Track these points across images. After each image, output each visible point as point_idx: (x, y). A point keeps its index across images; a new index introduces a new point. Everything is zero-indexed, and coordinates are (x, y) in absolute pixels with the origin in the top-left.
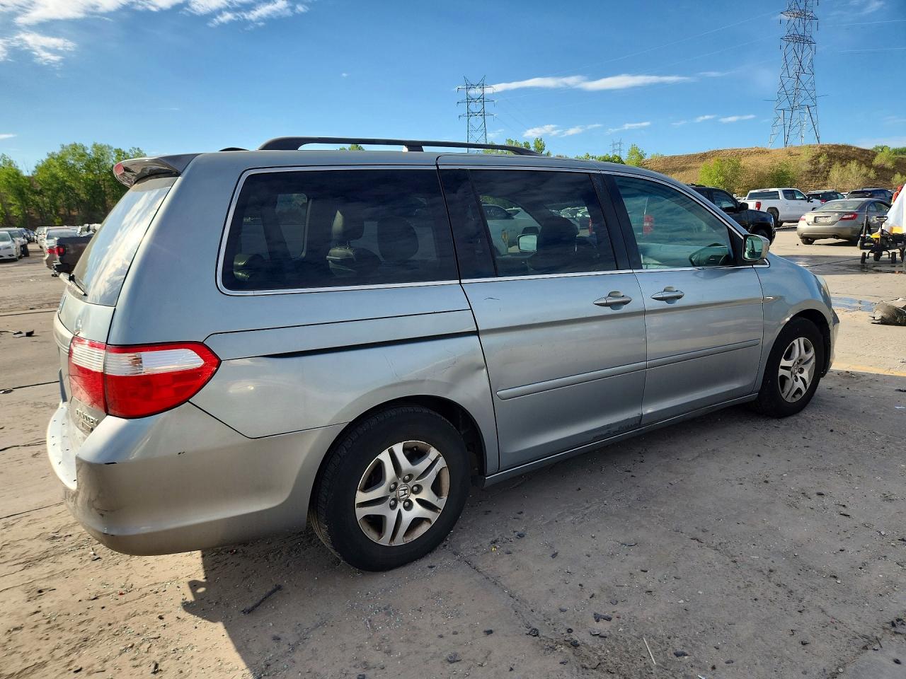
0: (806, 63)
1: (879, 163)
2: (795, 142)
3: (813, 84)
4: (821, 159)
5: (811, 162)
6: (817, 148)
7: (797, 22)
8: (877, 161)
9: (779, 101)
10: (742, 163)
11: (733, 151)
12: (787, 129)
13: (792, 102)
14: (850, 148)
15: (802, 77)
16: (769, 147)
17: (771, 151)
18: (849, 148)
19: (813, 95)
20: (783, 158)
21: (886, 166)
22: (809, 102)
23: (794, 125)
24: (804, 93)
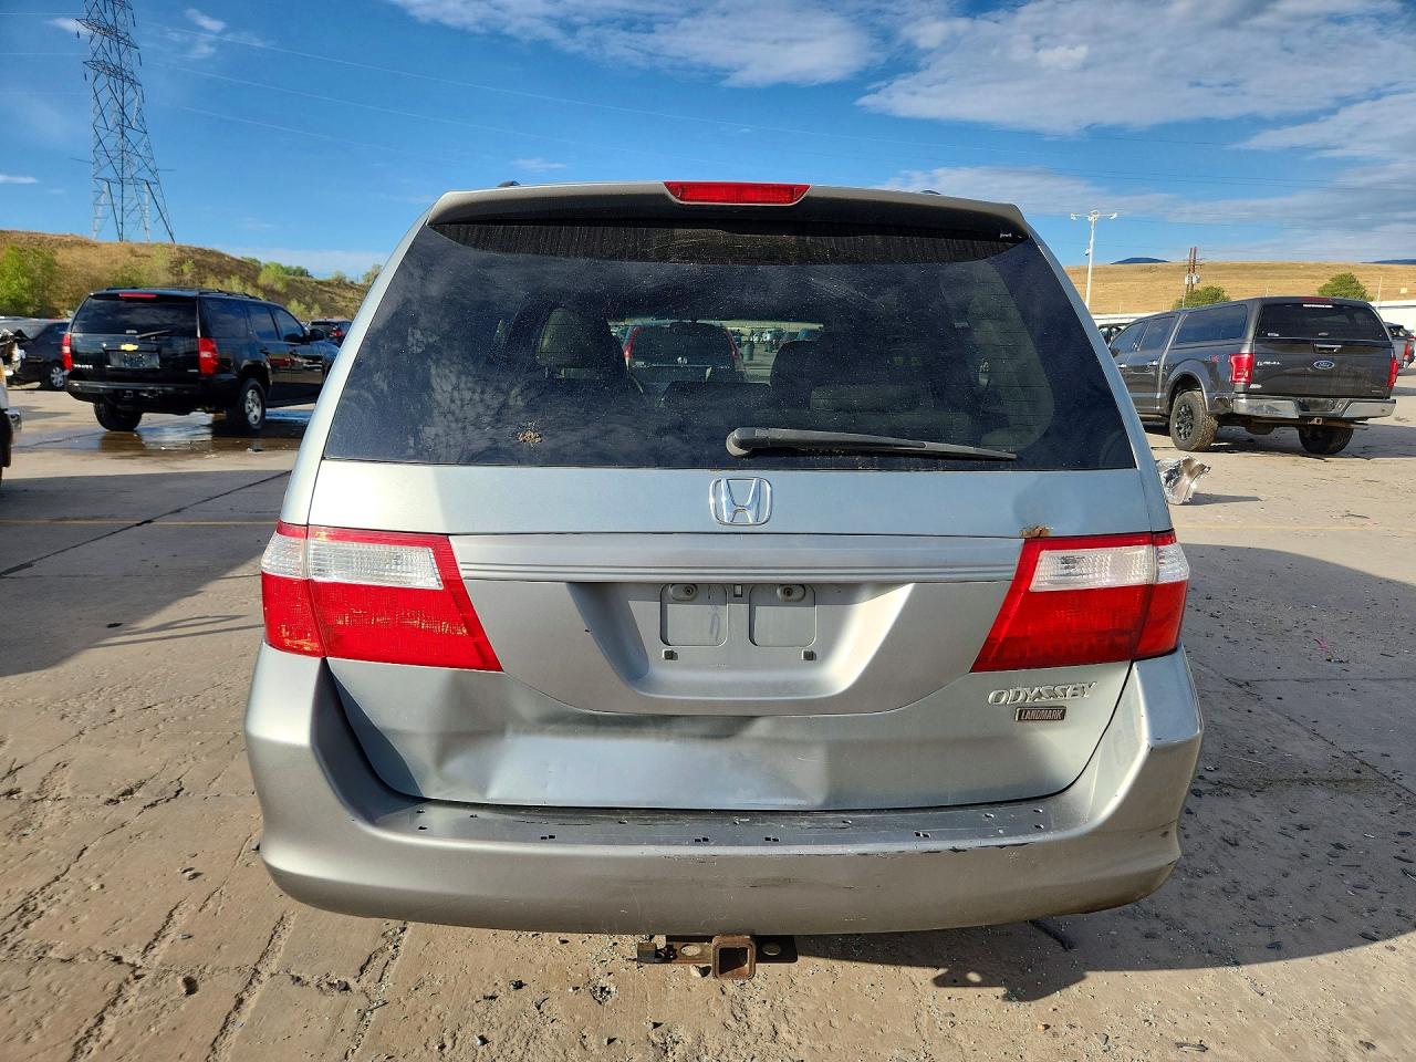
0: (132, 112)
1: (266, 283)
2: (136, 236)
3: (148, 148)
4: (186, 268)
5: (170, 270)
6: (174, 250)
7: (106, 44)
8: (262, 280)
9: (96, 165)
10: (58, 258)
11: (31, 236)
12: (118, 213)
13: (119, 172)
14: (223, 256)
15: (128, 132)
16: (93, 237)
17: (100, 244)
18: (220, 256)
19: (151, 165)
20: (126, 259)
21: (275, 287)
22: (146, 175)
23: (130, 207)
24: (137, 160)
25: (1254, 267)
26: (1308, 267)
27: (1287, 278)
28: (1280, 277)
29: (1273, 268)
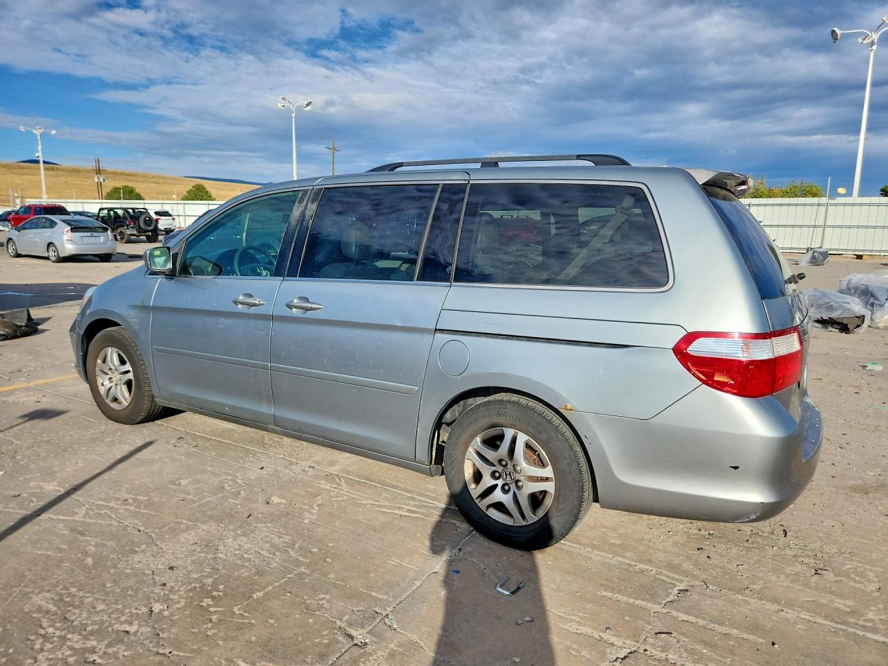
25: (122, 174)
26: (153, 177)
27: (143, 182)
28: (139, 181)
29: (133, 175)
